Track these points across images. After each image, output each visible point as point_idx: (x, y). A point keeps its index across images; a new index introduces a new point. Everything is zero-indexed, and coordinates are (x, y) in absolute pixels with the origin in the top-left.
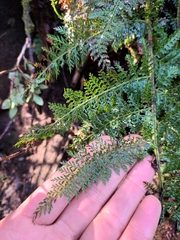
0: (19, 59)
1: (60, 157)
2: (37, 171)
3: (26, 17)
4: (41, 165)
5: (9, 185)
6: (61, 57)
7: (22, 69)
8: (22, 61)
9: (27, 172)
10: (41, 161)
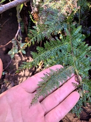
0: (16, 35)
1: (31, 74)
2: (21, 79)
3: (18, 15)
4: (23, 77)
5: (9, 85)
6: (35, 38)
7: (18, 39)
8: (17, 36)
9: (17, 80)
10: (23, 75)
